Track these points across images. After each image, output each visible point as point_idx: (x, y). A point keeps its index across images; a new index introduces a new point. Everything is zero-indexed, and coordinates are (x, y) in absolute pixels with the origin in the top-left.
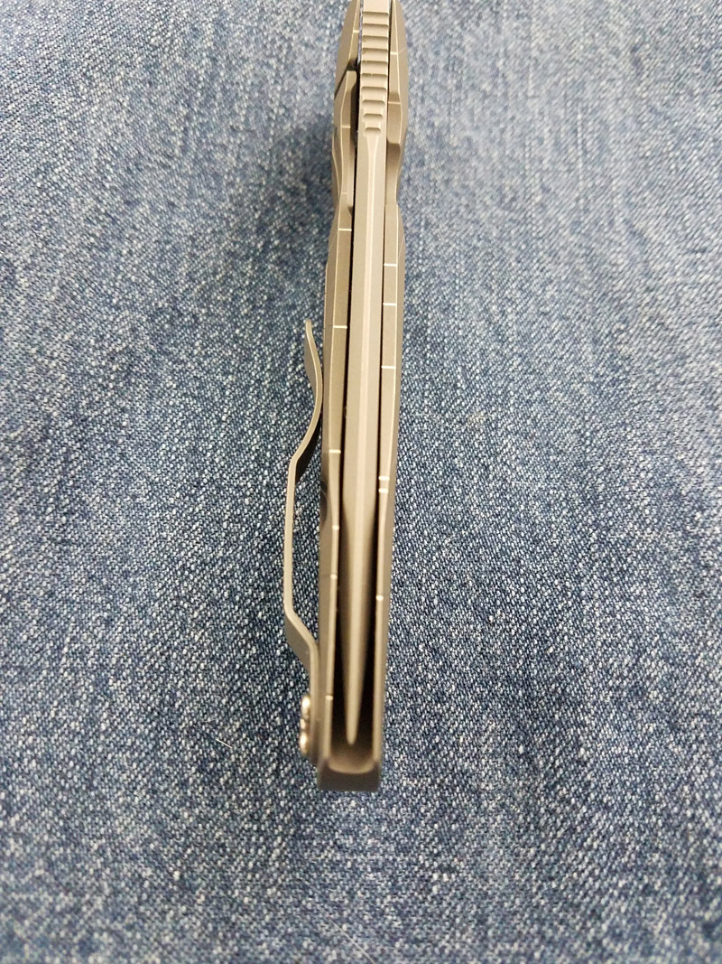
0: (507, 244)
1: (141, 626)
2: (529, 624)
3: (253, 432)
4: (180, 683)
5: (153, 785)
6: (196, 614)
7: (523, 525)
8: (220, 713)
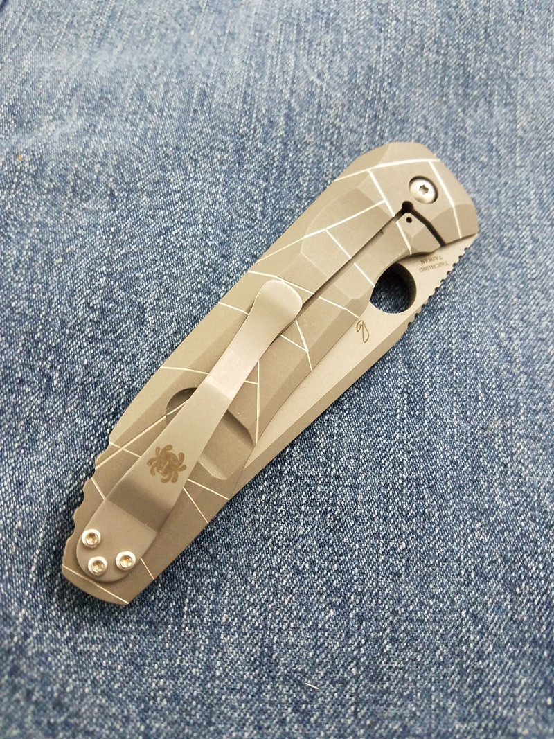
0: (509, 283)
1: (244, 591)
2: (548, 596)
3: (321, 433)
4: (276, 639)
5: (258, 722)
6: (285, 582)
7: (537, 513)
8: (308, 664)
